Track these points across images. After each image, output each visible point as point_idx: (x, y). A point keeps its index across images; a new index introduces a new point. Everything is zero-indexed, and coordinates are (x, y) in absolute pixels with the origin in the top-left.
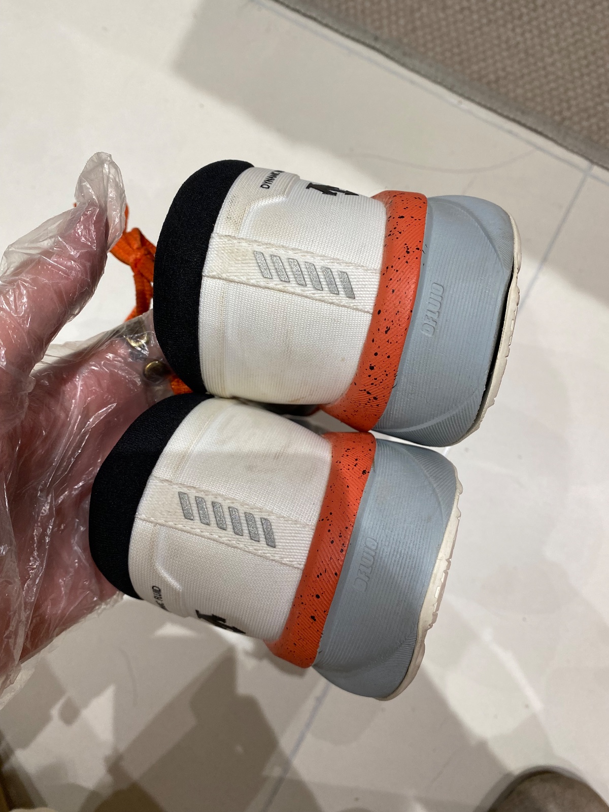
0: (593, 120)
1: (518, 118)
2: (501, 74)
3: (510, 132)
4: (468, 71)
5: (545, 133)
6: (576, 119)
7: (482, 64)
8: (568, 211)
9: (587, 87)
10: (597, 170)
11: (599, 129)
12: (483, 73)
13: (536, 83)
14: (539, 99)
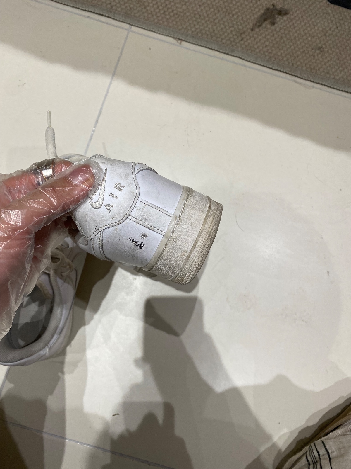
6: (118, 5)
8: (122, 50)
10: (133, 28)
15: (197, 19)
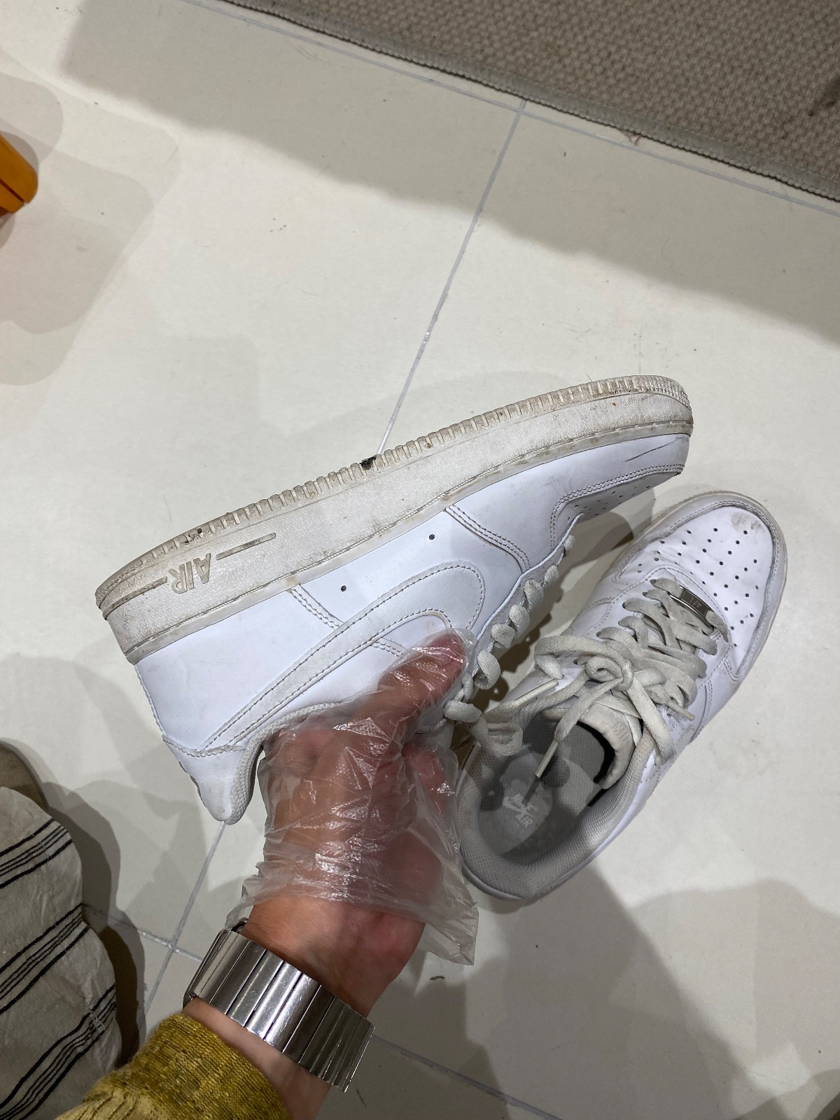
0: (519, 53)
1: (436, 65)
2: (415, 20)
3: (431, 81)
4: (377, 23)
5: (467, 75)
6: (500, 54)
7: (392, 13)
8: (502, 154)
9: (509, 19)
10: (530, 106)
11: (528, 61)
12: (394, 21)
13: (454, 24)
14: (457, 40)
15: (679, 86)
